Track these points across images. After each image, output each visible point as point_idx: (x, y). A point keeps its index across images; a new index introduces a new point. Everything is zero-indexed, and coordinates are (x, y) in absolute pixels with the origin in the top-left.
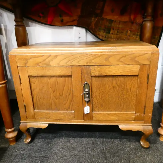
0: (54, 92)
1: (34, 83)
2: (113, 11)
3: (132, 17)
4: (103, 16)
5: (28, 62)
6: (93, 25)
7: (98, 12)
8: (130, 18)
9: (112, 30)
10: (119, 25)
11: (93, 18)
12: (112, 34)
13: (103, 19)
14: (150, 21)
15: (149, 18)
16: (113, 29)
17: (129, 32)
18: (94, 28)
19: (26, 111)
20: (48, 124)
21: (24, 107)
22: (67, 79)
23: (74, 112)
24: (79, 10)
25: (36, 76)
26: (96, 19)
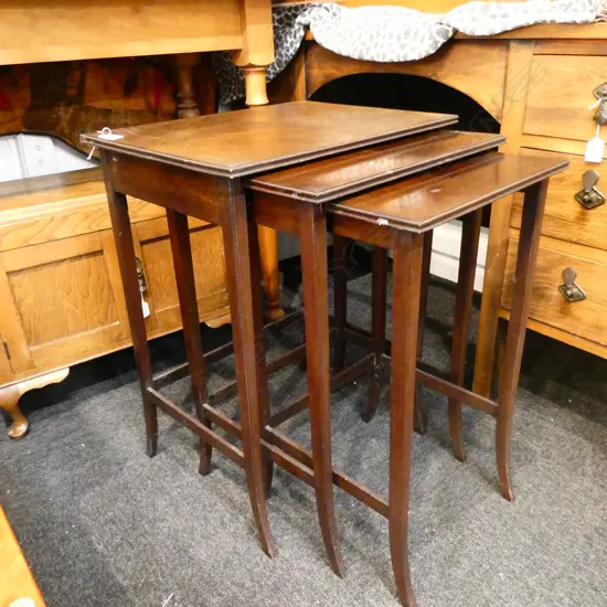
0: (68, 294)
1: (20, 286)
2: (107, 90)
3: (152, 99)
4: (87, 104)
6: (65, 125)
7: (72, 92)
10: (126, 118)
11: (62, 109)
13: (88, 110)
14: (193, 108)
15: (189, 103)
18: (66, 131)
19: (9, 358)
20: (68, 370)
21: (3, 347)
22: (92, 259)
23: (118, 323)
24: (27, 93)
25: (21, 270)
26: (71, 111)
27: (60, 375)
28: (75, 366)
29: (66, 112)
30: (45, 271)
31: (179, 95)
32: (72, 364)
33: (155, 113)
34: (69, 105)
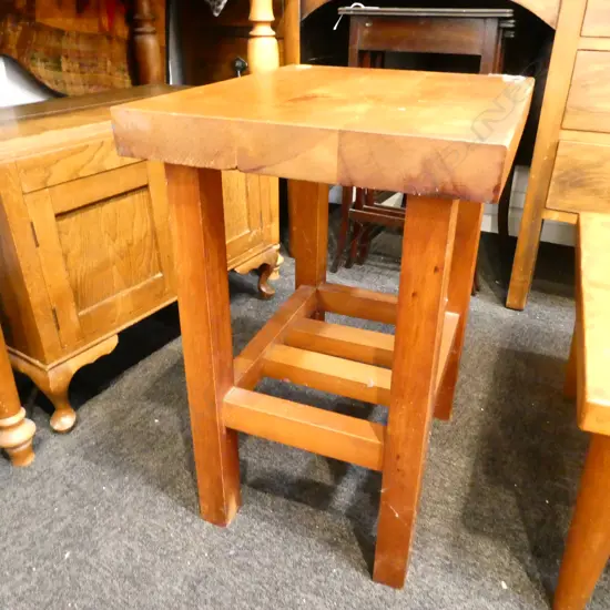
0: (114, 241)
1: (67, 234)
3: (105, 22)
4: (38, 20)
5: (50, 174)
6: (13, 47)
7: (21, 3)
8: (100, 25)
9: (63, 59)
10: (77, 43)
11: (9, 25)
12: (68, 71)
13: (39, 28)
14: (154, 33)
15: (149, 27)
16: (67, 57)
17: (109, 63)
19: (58, 328)
20: (117, 337)
21: (52, 315)
23: (160, 274)
26: (20, 28)
27: (109, 344)
28: (124, 331)
29: (14, 30)
30: (92, 212)
31: (137, 17)
32: (119, 330)
33: (110, 38)
34: (17, 21)
